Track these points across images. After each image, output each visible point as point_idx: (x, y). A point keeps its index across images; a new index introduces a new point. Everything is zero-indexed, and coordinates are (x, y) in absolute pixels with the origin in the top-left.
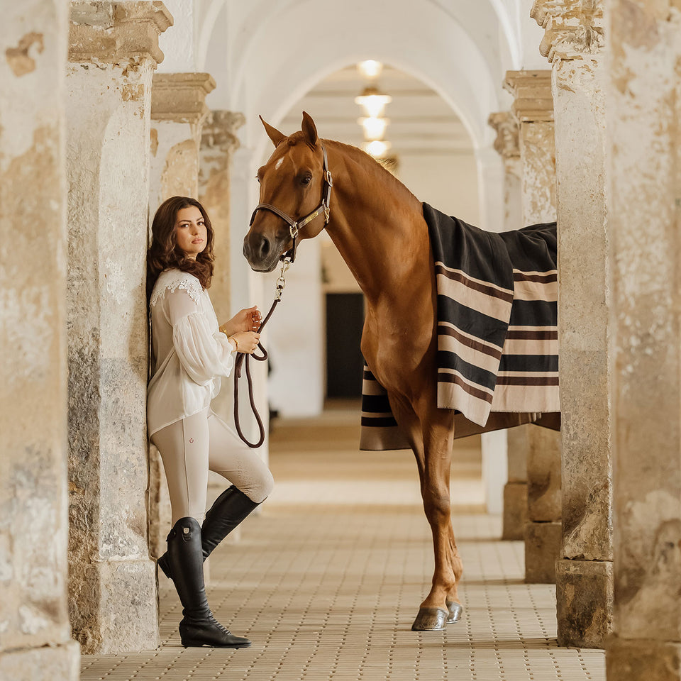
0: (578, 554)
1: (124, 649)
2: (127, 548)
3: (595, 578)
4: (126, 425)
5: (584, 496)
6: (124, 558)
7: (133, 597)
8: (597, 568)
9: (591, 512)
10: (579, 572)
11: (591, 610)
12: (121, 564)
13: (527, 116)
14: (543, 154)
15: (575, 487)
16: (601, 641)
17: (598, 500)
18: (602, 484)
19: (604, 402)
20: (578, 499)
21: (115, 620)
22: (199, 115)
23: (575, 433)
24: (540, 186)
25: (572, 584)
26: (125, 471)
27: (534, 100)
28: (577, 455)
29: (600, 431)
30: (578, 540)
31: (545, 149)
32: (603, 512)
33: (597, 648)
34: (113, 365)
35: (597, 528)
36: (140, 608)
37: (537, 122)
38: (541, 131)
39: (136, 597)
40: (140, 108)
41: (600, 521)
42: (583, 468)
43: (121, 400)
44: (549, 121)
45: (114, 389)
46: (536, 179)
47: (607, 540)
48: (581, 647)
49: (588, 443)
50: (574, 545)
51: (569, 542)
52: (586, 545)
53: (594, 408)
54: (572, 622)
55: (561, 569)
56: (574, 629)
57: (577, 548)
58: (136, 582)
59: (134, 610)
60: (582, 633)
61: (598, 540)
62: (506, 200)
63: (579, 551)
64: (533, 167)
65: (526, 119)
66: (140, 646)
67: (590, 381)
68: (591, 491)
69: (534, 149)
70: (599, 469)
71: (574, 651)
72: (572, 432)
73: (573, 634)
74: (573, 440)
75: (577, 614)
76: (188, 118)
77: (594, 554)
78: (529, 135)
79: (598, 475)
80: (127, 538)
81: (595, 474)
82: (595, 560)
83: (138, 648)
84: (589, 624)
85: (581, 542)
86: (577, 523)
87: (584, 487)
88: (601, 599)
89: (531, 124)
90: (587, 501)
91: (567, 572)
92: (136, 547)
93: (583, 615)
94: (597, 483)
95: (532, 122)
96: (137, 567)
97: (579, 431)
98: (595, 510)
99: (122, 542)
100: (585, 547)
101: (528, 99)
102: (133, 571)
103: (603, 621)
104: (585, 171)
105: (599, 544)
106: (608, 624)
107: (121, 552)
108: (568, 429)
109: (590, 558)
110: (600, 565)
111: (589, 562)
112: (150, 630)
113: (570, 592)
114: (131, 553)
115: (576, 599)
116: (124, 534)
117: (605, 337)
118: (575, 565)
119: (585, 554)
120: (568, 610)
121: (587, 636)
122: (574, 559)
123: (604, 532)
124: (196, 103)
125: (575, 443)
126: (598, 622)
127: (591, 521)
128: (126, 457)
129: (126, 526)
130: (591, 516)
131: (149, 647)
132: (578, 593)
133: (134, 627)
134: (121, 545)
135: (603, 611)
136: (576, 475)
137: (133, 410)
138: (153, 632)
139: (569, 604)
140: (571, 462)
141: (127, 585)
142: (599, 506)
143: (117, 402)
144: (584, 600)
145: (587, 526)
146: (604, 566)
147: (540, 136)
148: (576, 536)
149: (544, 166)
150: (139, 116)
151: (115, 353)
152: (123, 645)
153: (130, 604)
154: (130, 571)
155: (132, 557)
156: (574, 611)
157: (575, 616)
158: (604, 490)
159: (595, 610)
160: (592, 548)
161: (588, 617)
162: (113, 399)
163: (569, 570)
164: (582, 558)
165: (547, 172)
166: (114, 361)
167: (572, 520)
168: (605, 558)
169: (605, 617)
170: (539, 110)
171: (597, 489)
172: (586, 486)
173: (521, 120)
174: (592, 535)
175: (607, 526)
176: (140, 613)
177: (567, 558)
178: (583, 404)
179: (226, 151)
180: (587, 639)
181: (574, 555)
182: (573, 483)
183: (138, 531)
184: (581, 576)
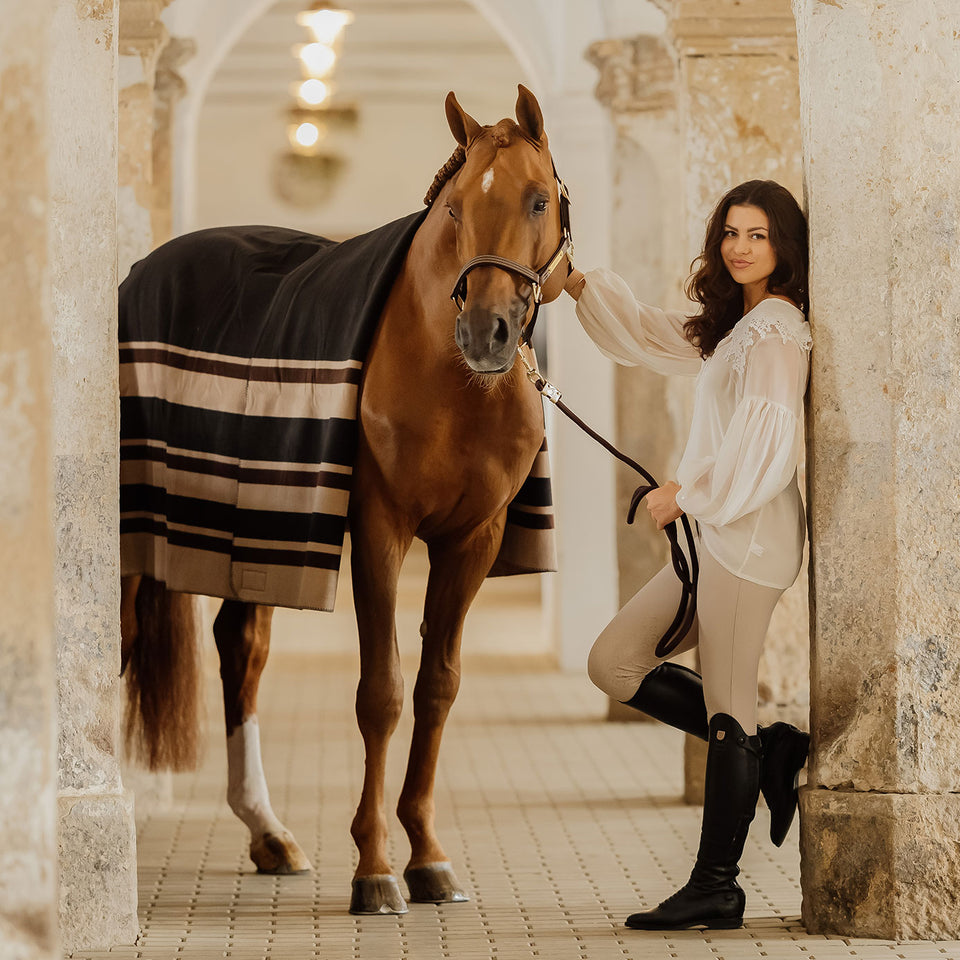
0: (843, 780)
1: (83, 945)
2: (86, 775)
3: (873, 820)
4: (84, 569)
5: (854, 684)
6: (82, 792)
7: (98, 856)
8: (876, 805)
9: (866, 711)
10: (845, 811)
11: (867, 874)
12: (76, 802)
13: (694, 46)
14: (720, 108)
15: (838, 670)
16: (883, 926)
17: (878, 690)
18: (885, 664)
19: (890, 529)
20: (843, 690)
21: (68, 896)
22: (156, 41)
23: (840, 580)
24: (713, 160)
25: (834, 830)
26: (82, 645)
27: (705, 20)
28: (841, 616)
29: (882, 575)
30: (842, 758)
31: (722, 101)
32: (887, 711)
33: (876, 937)
34: (63, 467)
35: (876, 738)
36: (108, 875)
37: (710, 56)
38: (716, 70)
39: (102, 858)
40: (105, 31)
41: (882, 726)
42: (851, 638)
43: (75, 528)
44: (730, 55)
45: (64, 508)
46: (707, 149)
47: (893, 759)
48: (849, 936)
49: (860, 596)
50: (836, 766)
51: (828, 760)
52: (856, 765)
53: (871, 538)
54: (833, 894)
55: (814, 805)
56: (836, 905)
57: (841, 771)
58: (102, 832)
59: (99, 879)
60: (850, 913)
61: (879, 759)
62: (617, 180)
63: (845, 776)
64: (702, 130)
65: (692, 51)
66: (109, 939)
67: (864, 492)
68: (865, 675)
69: (704, 100)
70: (881, 640)
71: (837, 943)
72: (832, 578)
73: (836, 915)
74: (835, 591)
75: (841, 881)
76: (138, 48)
77: (871, 781)
78: (697, 78)
79: (878, 648)
80: (86, 758)
81: (872, 649)
82: (872, 791)
83: (106, 943)
84: (863, 896)
85: (847, 761)
86: (840, 730)
87: (854, 670)
88: (884, 855)
89: (700, 60)
90: (859, 693)
91: (825, 810)
92: (100, 774)
93: (853, 881)
94: (877, 662)
95: (701, 56)
96: (103, 806)
97: (846, 577)
98: (874, 708)
99: (76, 765)
100: (856, 769)
101: (697, 19)
102: (97, 814)
103: (887, 893)
104: (858, 140)
105: (880, 765)
106: (896, 898)
107: (76, 782)
108: (827, 574)
109: (865, 787)
110: (882, 800)
111: (862, 795)
112: (126, 911)
113: (829, 843)
114: (93, 784)
115: (839, 855)
116: (80, 750)
117: (892, 419)
118: (838, 800)
119: (856, 782)
120: (826, 873)
121: (860, 917)
122: (836, 789)
123: (889, 744)
124: (152, 23)
125: (838, 595)
126: (878, 896)
127: (866, 727)
128: (83, 623)
129: (84, 739)
130: (865, 717)
131: (124, 941)
132: (843, 847)
133: (100, 906)
134: (76, 771)
135: (886, 876)
136: (840, 649)
137: (96, 541)
138: (130, 915)
139: (826, 863)
140: (831, 627)
141: (87, 838)
142: (880, 701)
143: (68, 530)
144: (853, 858)
145: (858, 735)
146: (889, 801)
147: (715, 80)
148: (840, 751)
149: (721, 129)
150: (103, 44)
151: (65, 447)
152: (82, 938)
153: (92, 868)
154: (92, 814)
155: (95, 790)
156: (837, 875)
157: (839, 884)
158: (890, 676)
159: (873, 874)
160: (868, 771)
161: (860, 885)
162: (63, 525)
163: (827, 807)
164: (850, 787)
165: (727, 138)
166: (64, 459)
167: (832, 723)
168: (890, 788)
169: (890, 886)
170: (714, 36)
171: (877, 672)
172: (856, 667)
173: (683, 53)
174: (867, 749)
175: (893, 734)
176: (110, 884)
177: (824, 787)
178: (852, 531)
179: (168, 101)
180: (859, 922)
181: (836, 782)
182: (834, 663)
183: (104, 745)
184: (849, 817)
